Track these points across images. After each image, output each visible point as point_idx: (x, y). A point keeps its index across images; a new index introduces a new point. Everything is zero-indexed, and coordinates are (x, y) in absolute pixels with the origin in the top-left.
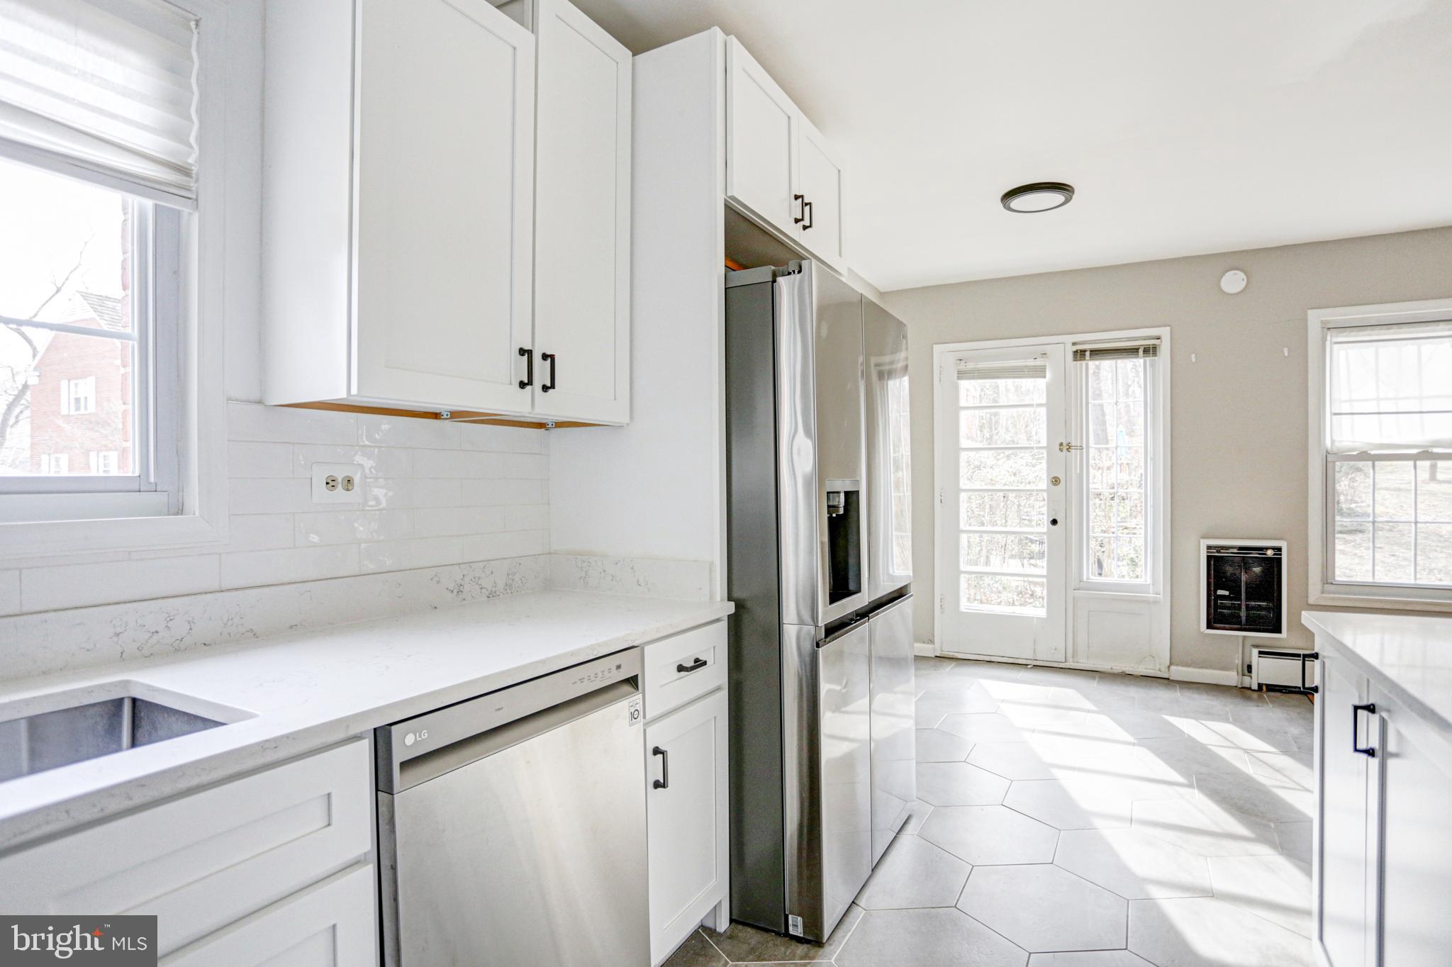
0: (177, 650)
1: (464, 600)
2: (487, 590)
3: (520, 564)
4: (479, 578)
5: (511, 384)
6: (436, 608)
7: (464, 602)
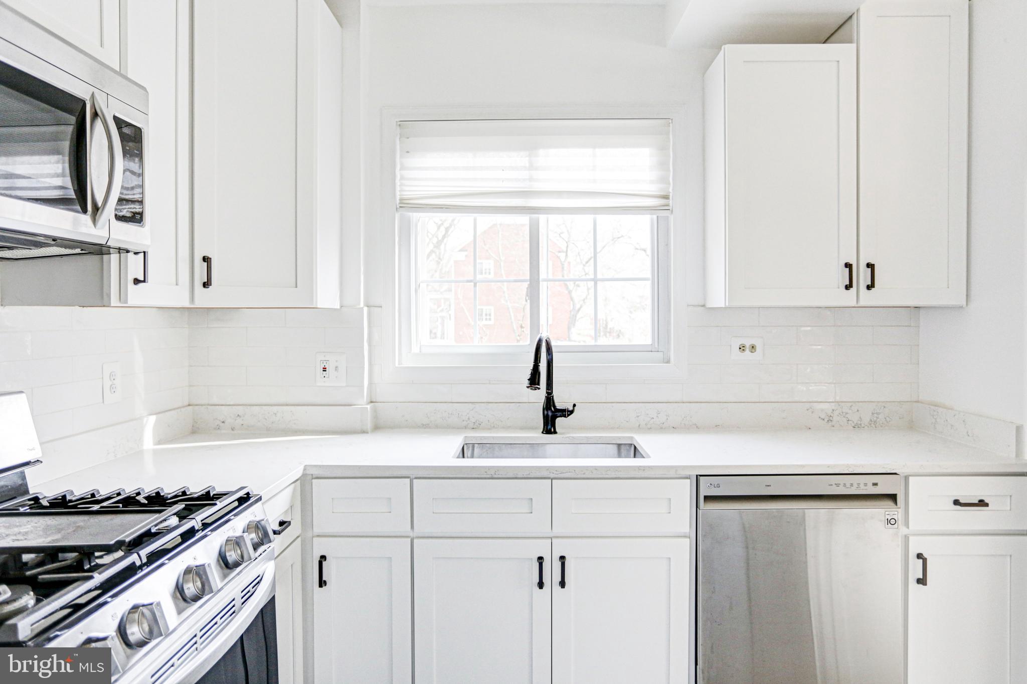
0: (661, 428)
1: (833, 426)
2: (853, 422)
3: (885, 407)
4: (847, 413)
5: (839, 288)
6: (810, 428)
7: (833, 428)
